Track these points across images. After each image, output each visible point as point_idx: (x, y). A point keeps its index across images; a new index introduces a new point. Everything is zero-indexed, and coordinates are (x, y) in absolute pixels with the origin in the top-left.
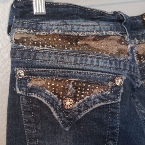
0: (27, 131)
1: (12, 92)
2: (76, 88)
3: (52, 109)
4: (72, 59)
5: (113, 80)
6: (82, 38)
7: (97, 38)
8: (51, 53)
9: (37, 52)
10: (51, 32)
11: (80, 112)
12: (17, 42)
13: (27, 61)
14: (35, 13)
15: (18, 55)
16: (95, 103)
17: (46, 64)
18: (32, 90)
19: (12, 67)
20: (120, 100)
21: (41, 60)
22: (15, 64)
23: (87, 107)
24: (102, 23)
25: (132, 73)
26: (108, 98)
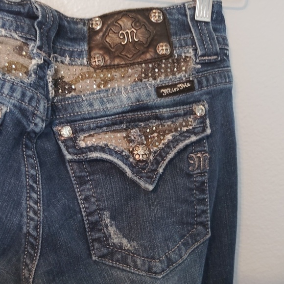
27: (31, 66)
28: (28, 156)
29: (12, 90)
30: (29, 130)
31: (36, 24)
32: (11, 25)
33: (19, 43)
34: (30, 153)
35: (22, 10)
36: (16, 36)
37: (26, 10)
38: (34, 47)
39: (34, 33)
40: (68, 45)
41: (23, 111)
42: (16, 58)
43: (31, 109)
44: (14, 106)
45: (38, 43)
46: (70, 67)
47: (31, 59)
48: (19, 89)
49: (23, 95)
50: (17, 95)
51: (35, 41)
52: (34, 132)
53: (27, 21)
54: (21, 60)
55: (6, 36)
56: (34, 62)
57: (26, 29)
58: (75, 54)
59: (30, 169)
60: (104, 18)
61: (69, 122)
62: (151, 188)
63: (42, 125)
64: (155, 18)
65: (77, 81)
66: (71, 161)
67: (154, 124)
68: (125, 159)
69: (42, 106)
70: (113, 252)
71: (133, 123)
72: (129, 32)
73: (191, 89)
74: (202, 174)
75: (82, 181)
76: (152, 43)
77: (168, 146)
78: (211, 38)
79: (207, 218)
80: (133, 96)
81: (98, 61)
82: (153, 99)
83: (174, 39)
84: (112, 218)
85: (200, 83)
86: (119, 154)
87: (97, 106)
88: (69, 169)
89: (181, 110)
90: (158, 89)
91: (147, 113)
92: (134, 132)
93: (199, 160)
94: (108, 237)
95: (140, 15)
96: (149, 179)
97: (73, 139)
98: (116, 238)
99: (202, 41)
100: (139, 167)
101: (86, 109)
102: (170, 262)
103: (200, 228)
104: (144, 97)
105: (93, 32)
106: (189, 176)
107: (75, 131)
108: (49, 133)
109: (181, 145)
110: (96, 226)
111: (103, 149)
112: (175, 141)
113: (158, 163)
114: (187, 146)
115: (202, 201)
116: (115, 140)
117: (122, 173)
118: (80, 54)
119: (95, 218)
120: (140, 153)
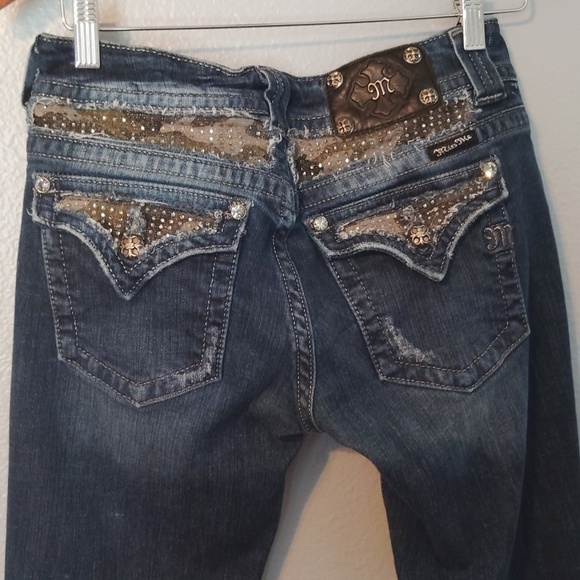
0: (54, 301)
1: (27, 220)
2: (147, 217)
3: (98, 256)
4: (144, 160)
5: (226, 208)
6: (169, 120)
7: (201, 121)
8: (101, 148)
9: (75, 143)
10: (106, 105)
11: (151, 264)
12: (38, 121)
14: (77, 65)
15: (39, 146)
16: (182, 249)
17: (91, 167)
18: (62, 216)
19: (29, 171)
20: (235, 247)
21: (83, 159)
22: (35, 165)
23: (166, 255)
24: (212, 91)
25: (270, 196)
27: (269, 147)
28: (282, 259)
29: (254, 179)
30: (279, 226)
31: (265, 95)
32: (239, 103)
33: (251, 122)
34: (283, 255)
35: (247, 81)
36: (248, 114)
37: (252, 80)
38: (269, 123)
39: (266, 106)
40: (305, 114)
41: (269, 204)
42: (251, 141)
43: (278, 199)
44: (259, 198)
45: (272, 118)
46: (311, 142)
47: (268, 139)
48: (261, 178)
49: (267, 184)
50: (260, 185)
51: (269, 116)
52: (284, 228)
53: (255, 93)
54: (258, 142)
55: (235, 117)
56: (272, 142)
57: (256, 103)
58: (315, 124)
59: (288, 274)
60: (344, 70)
61: (323, 211)
62: (441, 277)
63: (293, 218)
64: (411, 58)
65: (323, 157)
66: (333, 259)
67: (432, 196)
68: (401, 246)
69: (289, 194)
70: (404, 367)
71: (403, 199)
72: (380, 85)
73: (474, 142)
74: (505, 252)
75: (351, 283)
76: (412, 93)
77: (454, 221)
78: (491, 71)
79: (522, 309)
80: (398, 164)
81: (345, 127)
82: (425, 164)
83: (440, 81)
84: (397, 324)
85: (484, 132)
86: (392, 241)
87: (354, 185)
88: (332, 269)
89: (464, 172)
90: (430, 150)
91: (419, 184)
92: (407, 211)
93: (498, 234)
94: (395, 350)
95: (391, 58)
96: (437, 267)
97: (330, 234)
98: (406, 350)
99: (477, 77)
100: (421, 253)
101: (341, 191)
102: (481, 371)
103: (514, 324)
104: (412, 163)
105: (333, 91)
106: (489, 256)
107: (331, 222)
108: (301, 230)
109: (472, 217)
110: (377, 337)
111: (371, 237)
112: (463, 213)
113: (444, 245)
114: (480, 218)
115: (512, 288)
116: (384, 224)
117: (401, 264)
118: (321, 123)
119: (375, 326)
120: (420, 236)
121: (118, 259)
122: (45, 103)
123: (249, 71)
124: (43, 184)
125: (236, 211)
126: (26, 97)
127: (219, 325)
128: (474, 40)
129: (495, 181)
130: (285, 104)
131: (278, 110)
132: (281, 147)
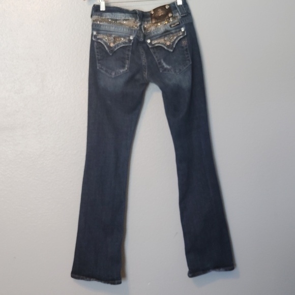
1: (92, 40)
2: (114, 39)
3: (105, 46)
4: (114, 28)
5: (129, 37)
6: (118, 20)
7: (125, 20)
8: (106, 26)
9: (101, 25)
10: (107, 18)
11: (115, 48)
12: (94, 21)
13: (97, 28)
14: (101, 10)
15: (94, 26)
16: (121, 44)
17: (104, 29)
18: (99, 39)
19: (92, 31)
20: (131, 44)
21: (102, 28)
22: (93, 29)
23: (118, 46)
24: (127, 14)
26: (126, 43)
27: (138, 25)
30: (140, 41)
31: (137, 15)
32: (132, 16)
36: (133, 19)
38: (138, 21)
39: (137, 17)
40: (146, 19)
41: (138, 36)
42: (134, 24)
44: (136, 35)
46: (147, 25)
50: (136, 32)
51: (138, 19)
53: (135, 15)
55: (131, 19)
57: (135, 17)
59: (142, 51)
60: (154, 10)
61: (150, 38)
62: (172, 51)
63: (143, 39)
64: (167, 7)
65: (149, 27)
66: (151, 48)
67: (171, 35)
68: (165, 45)
69: (142, 35)
70: (165, 69)
71: (165, 36)
72: (161, 13)
73: (180, 24)
74: (186, 46)
75: (155, 53)
76: (167, 14)
77: (175, 40)
78: (183, 9)
79: (190, 58)
80: (164, 29)
81: (154, 22)
82: (169, 28)
83: (173, 12)
84: (164, 61)
85: (182, 22)
86: (163, 44)
87: (155, 33)
88: (150, 50)
89: (178, 30)
90: (170, 26)
91: (169, 33)
92: (166, 38)
93: (184, 43)
94: (163, 66)
95: (163, 7)
96: (171, 49)
97: (151, 43)
98: (166, 66)
99: (180, 11)
100: (168, 46)
101: (153, 34)
102: (180, 70)
103: (188, 61)
104: (167, 29)
105: (151, 14)
106: (183, 47)
107: (151, 41)
108: (144, 42)
109: (178, 39)
110: (160, 63)
111: (159, 43)
112: (177, 38)
113: (173, 45)
114: (180, 39)
115: (187, 54)
116: (162, 41)
117: (164, 49)
118: (149, 21)
119: (159, 61)
120: (168, 43)
121: (109, 47)
122: (95, 17)
123: (134, 11)
124: (95, 33)
125: (131, 38)
126: (91, 16)
127: (128, 60)
128: (180, 2)
129: (184, 32)
130: (141, 17)
131: (140, 18)
132: (140, 25)
